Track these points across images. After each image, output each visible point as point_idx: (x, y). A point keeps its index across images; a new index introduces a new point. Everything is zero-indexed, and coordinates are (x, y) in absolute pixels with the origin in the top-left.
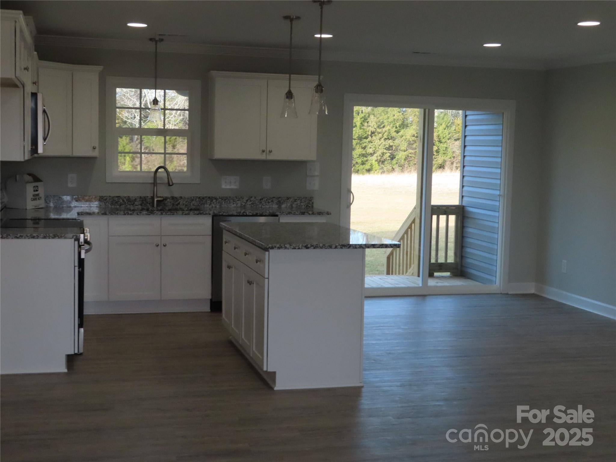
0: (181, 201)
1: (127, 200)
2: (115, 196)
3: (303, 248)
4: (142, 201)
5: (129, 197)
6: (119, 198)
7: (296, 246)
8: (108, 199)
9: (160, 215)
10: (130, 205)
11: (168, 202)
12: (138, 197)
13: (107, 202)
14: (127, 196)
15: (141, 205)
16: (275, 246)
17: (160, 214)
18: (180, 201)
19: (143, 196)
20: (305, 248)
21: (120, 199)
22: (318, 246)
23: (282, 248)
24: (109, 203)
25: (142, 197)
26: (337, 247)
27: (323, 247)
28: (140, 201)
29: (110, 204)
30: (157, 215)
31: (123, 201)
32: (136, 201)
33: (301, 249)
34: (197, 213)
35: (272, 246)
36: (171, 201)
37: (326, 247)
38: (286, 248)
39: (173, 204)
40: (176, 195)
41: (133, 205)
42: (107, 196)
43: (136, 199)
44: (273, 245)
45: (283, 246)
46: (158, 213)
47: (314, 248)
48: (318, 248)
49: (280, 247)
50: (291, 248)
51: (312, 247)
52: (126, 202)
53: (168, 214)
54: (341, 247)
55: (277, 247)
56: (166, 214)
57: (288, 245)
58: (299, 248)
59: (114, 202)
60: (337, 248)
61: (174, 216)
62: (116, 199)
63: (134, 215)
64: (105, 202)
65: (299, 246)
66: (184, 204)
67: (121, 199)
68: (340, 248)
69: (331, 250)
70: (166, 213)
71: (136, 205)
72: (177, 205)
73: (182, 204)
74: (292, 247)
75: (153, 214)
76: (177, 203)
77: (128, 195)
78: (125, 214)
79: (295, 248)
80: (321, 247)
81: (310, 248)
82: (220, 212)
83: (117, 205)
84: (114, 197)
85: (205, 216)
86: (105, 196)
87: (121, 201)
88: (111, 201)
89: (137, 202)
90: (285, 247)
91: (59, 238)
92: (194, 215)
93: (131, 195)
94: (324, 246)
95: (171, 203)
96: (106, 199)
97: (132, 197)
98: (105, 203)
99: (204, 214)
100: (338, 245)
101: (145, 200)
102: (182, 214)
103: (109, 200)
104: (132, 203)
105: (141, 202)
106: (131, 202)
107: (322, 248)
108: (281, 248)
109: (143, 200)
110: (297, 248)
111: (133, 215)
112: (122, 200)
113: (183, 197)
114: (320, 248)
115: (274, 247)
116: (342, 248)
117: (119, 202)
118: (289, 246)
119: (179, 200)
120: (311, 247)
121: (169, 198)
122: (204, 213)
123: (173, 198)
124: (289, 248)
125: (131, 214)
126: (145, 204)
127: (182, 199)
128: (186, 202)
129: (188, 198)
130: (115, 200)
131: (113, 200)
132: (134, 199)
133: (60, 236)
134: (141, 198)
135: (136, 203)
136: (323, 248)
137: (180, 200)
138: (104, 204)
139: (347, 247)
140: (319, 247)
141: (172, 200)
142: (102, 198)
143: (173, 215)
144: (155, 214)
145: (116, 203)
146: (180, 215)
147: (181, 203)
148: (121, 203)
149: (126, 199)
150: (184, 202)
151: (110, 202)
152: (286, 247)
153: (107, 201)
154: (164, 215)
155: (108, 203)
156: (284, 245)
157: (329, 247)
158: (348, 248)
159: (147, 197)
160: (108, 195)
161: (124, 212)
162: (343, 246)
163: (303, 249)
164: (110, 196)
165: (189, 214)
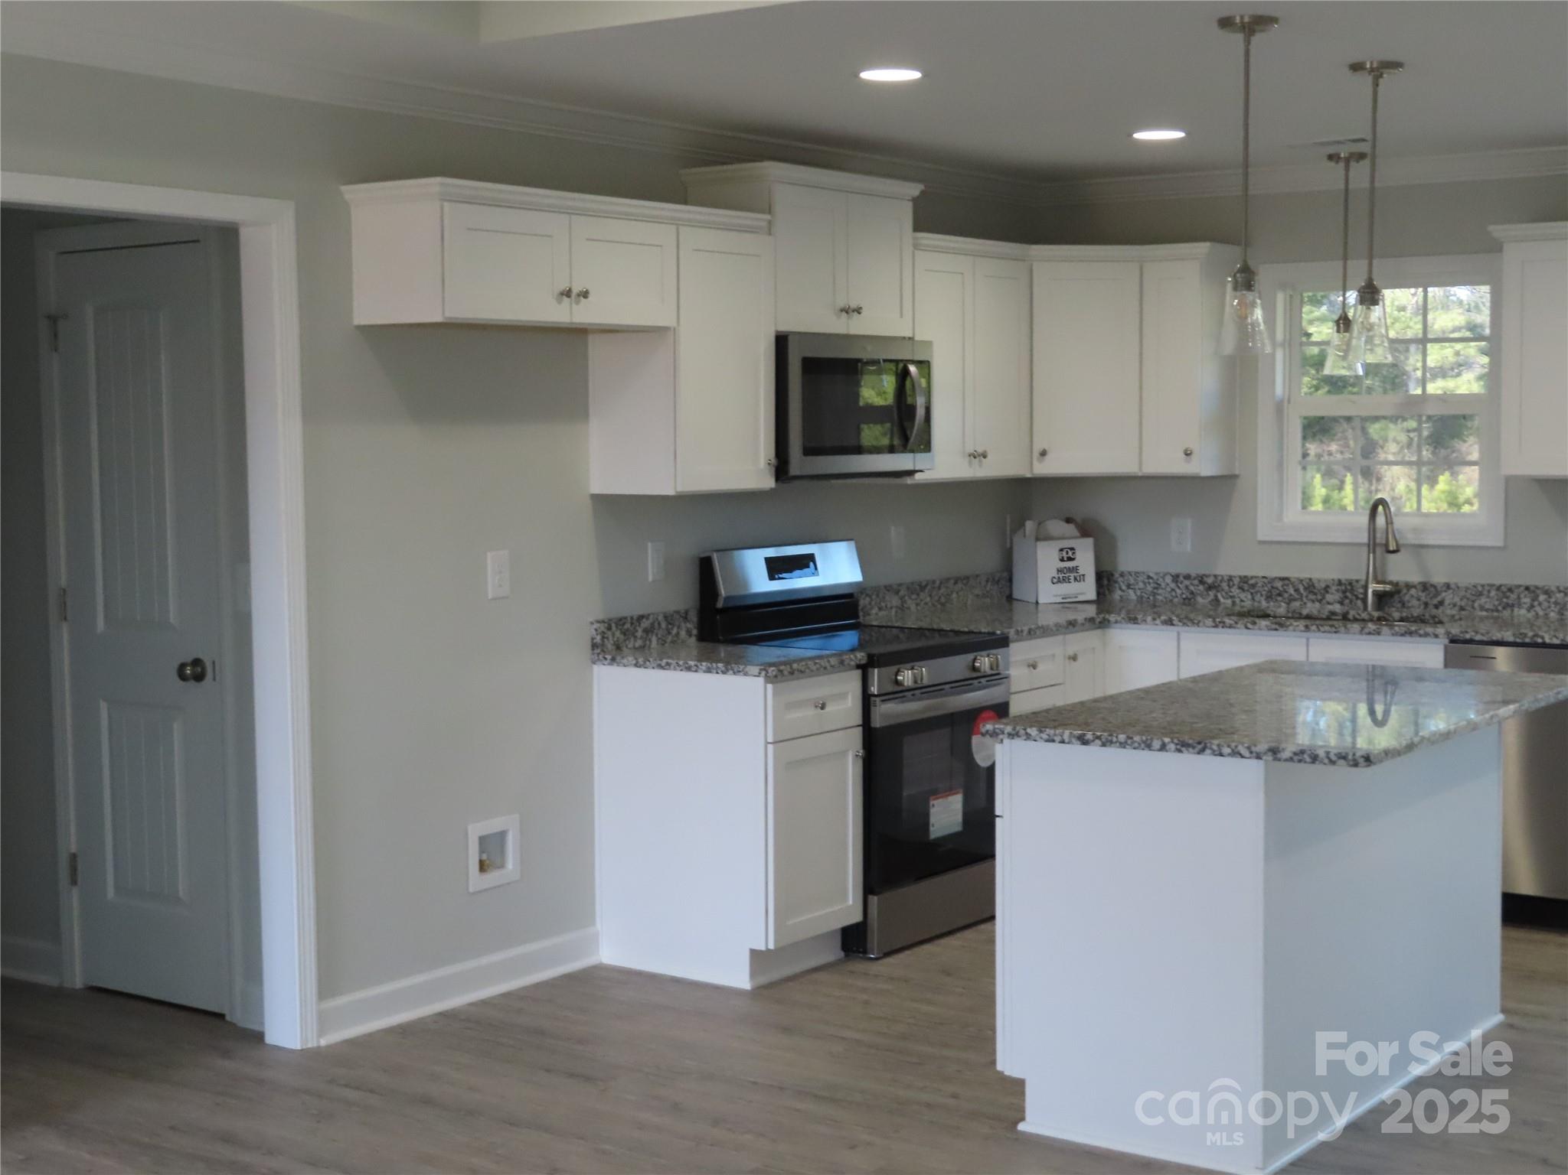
0: (1448, 597)
1: (1305, 589)
2: (1276, 578)
3: (1074, 740)
4: (1344, 592)
5: (1310, 579)
6: (1286, 582)
7: (1055, 735)
8: (1259, 585)
9: (1301, 631)
10: (1313, 601)
11: (1412, 596)
12: (1333, 580)
13: (1257, 592)
14: (1306, 579)
15: (1341, 603)
16: (1000, 729)
17: (1303, 629)
18: (1444, 594)
19: (1346, 580)
20: (1079, 742)
21: (1288, 585)
22: (1115, 739)
23: (1019, 736)
24: (1262, 595)
25: (1343, 581)
26: (1168, 748)
27: (1126, 742)
28: (1337, 591)
29: (1264, 597)
30: (1294, 630)
31: (1297, 590)
32: (1327, 592)
33: (1068, 743)
34: (1403, 632)
35: (995, 729)
36: (1420, 594)
37: (1136, 745)
38: (1028, 737)
39: (1426, 604)
40: (1438, 579)
41: (1320, 601)
42: (1256, 577)
43: (1327, 588)
44: (997, 726)
45: (1022, 732)
46: (1298, 626)
47: (1104, 745)
48: (1113, 745)
49: (1013, 732)
50: (1041, 738)
51: (1098, 742)
52: (1305, 594)
53: (1322, 629)
54: (1178, 747)
55: (1006, 732)
56: (1319, 630)
57: (1034, 729)
58: (1063, 742)
59: (1274, 594)
60: (1167, 751)
61: (1337, 635)
62: (1279, 584)
63: (1238, 628)
64: (1252, 591)
65: (1061, 736)
66: (1455, 605)
67: (1291, 586)
68: (1174, 752)
69: (1146, 753)
70: (1317, 626)
71: (1329, 603)
72: (1436, 607)
73: (1449, 605)
74: (1045, 736)
75: (1285, 629)
76: (1435, 601)
77: (1308, 576)
78: (1216, 626)
79: (1053, 741)
80: (1121, 743)
81: (1092, 744)
82: (1467, 632)
83: (1281, 601)
84: (1274, 579)
85: (1422, 639)
86: (1252, 577)
87: (1291, 591)
88: (1266, 589)
89: (1332, 594)
90: (1027, 733)
91: (734, 673)
92: (1393, 635)
93: (1316, 575)
94: (1129, 741)
95: (1419, 600)
96: (1253, 586)
97: (1319, 581)
98: (1252, 594)
99: (1420, 636)
100: (1169, 743)
101: (1352, 591)
102: (1361, 632)
103: (1263, 586)
104: (1319, 597)
105: (1341, 595)
106: (1315, 594)
107: (1124, 747)
108: (1015, 737)
109: (1349, 590)
110: (1058, 739)
111: (1234, 628)
112: (1294, 586)
113: (1453, 586)
114: (1118, 744)
115: (997, 731)
116: (1179, 751)
117: (1287, 592)
118: (1037, 732)
119: (1441, 592)
120: (1093, 741)
121: (1414, 587)
122: (1421, 632)
123: (1425, 586)
124: (1038, 739)
125: (1231, 627)
126: (1351, 601)
127: (1451, 591)
128: (1461, 600)
129: (1467, 589)
130: (1277, 588)
131: (1272, 587)
132: (1323, 586)
133: (735, 670)
134: (1340, 583)
135: (1329, 598)
136: (1127, 747)
137: (1445, 591)
138: (1249, 597)
139: (1197, 750)
140: (1116, 742)
141: (1423, 591)
142: (1246, 582)
143: (1335, 632)
144: (1291, 628)
145: (1280, 595)
146: (1354, 634)
147: (1447, 602)
148: (1291, 595)
149: (1303, 585)
150: (1457, 600)
151: (1264, 593)
152: (1030, 735)
153: (1257, 589)
154: (1314, 631)
155: (1259, 595)
156: (1025, 729)
157: (1143, 745)
158: (1199, 753)
159: (1357, 581)
160: (1261, 574)
161: (1214, 621)
162: (1183, 746)
163: (1073, 744)
164: (1264, 577)
165: (1379, 634)
